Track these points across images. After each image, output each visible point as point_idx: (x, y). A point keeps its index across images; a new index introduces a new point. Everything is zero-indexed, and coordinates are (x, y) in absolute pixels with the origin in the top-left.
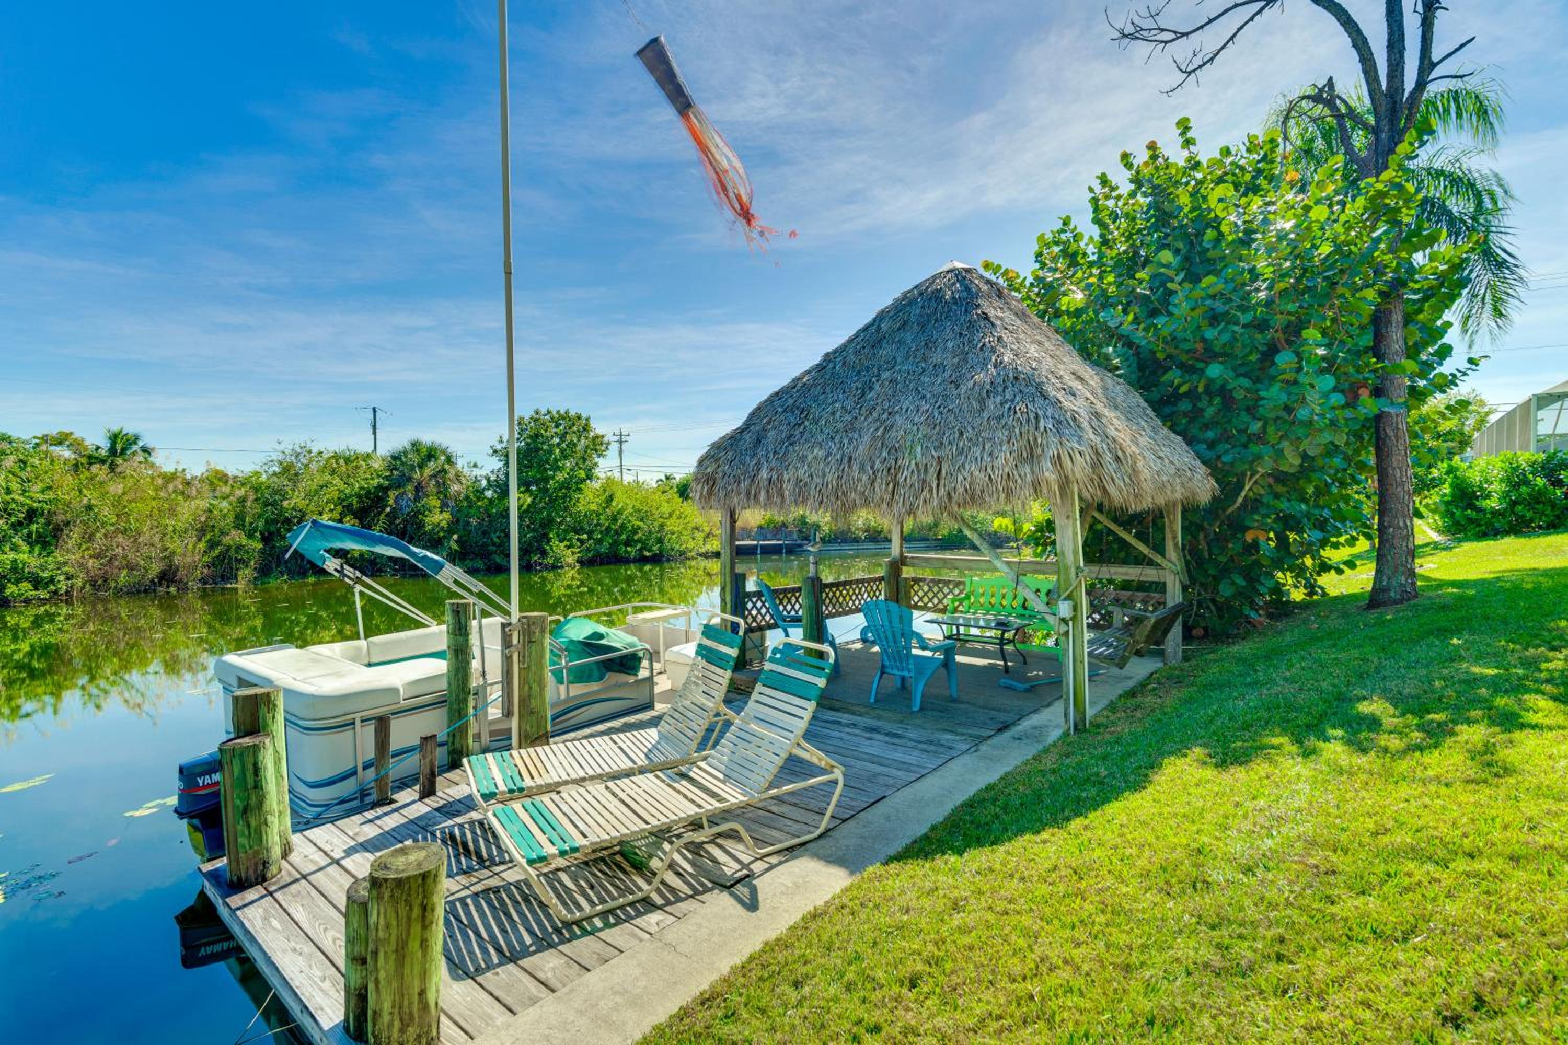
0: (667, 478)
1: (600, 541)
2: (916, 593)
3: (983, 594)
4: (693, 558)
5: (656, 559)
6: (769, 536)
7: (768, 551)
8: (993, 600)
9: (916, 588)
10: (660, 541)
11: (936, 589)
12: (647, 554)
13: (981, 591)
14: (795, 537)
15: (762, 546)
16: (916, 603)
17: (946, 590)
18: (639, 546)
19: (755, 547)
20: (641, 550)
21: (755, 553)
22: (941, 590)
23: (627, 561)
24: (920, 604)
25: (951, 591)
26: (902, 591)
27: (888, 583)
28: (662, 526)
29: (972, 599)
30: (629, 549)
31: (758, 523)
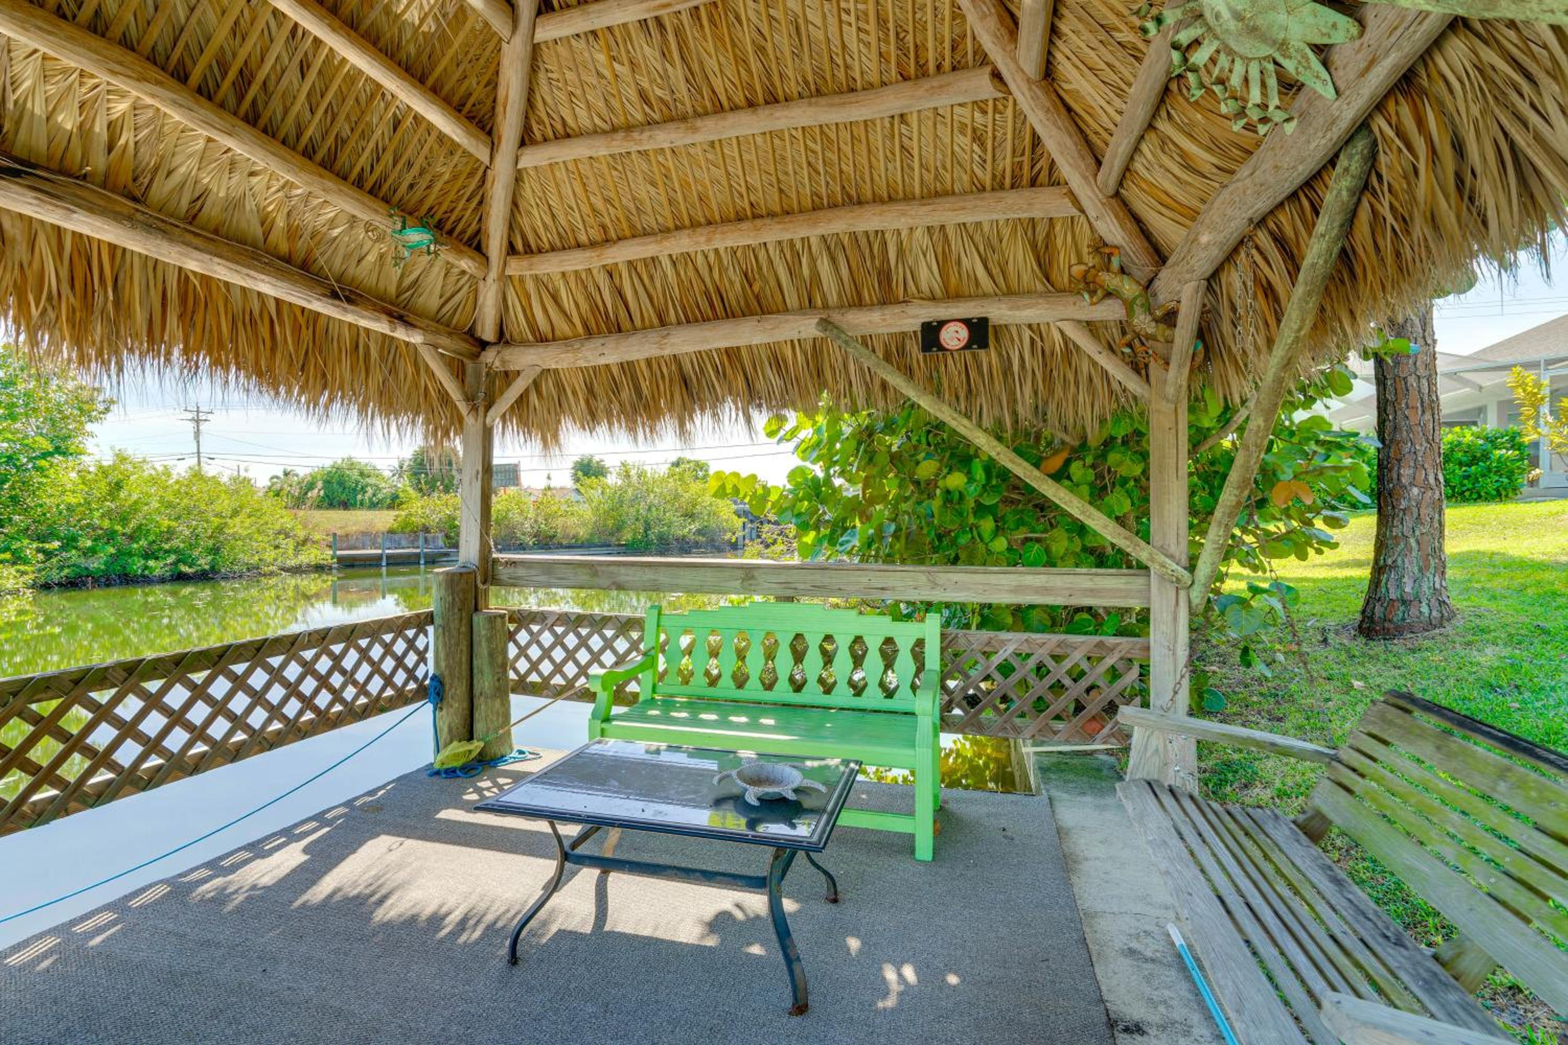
0: (286, 474)
1: (90, 552)
2: (523, 651)
3: (689, 651)
4: (272, 574)
5: (204, 577)
6: (404, 543)
7: (396, 562)
8: (714, 666)
9: (523, 637)
10: (215, 550)
11: (571, 641)
12: (185, 569)
13: (685, 641)
14: (440, 543)
15: (389, 557)
16: (522, 678)
17: (596, 642)
18: (172, 558)
19: (379, 558)
20: (175, 563)
21: (379, 566)
22: (583, 643)
23: (145, 580)
24: (534, 678)
25: (608, 645)
26: (482, 650)
27: (444, 630)
28: (220, 529)
29: (661, 665)
30: (151, 563)
31: (388, 526)
